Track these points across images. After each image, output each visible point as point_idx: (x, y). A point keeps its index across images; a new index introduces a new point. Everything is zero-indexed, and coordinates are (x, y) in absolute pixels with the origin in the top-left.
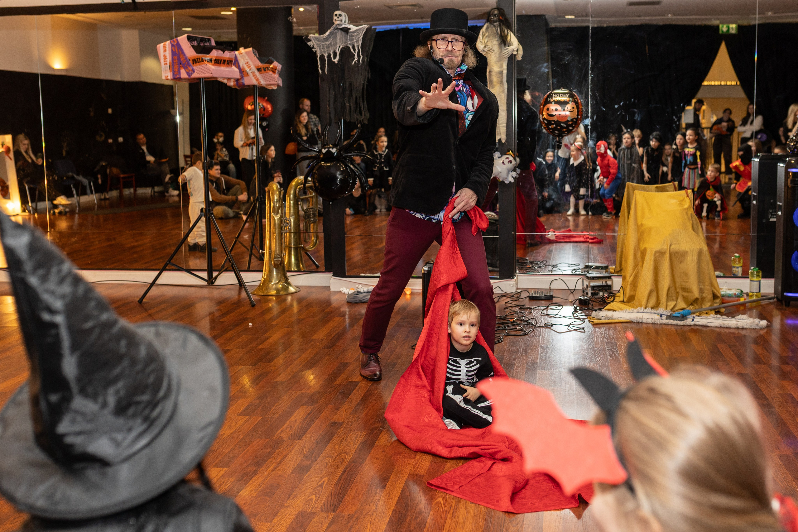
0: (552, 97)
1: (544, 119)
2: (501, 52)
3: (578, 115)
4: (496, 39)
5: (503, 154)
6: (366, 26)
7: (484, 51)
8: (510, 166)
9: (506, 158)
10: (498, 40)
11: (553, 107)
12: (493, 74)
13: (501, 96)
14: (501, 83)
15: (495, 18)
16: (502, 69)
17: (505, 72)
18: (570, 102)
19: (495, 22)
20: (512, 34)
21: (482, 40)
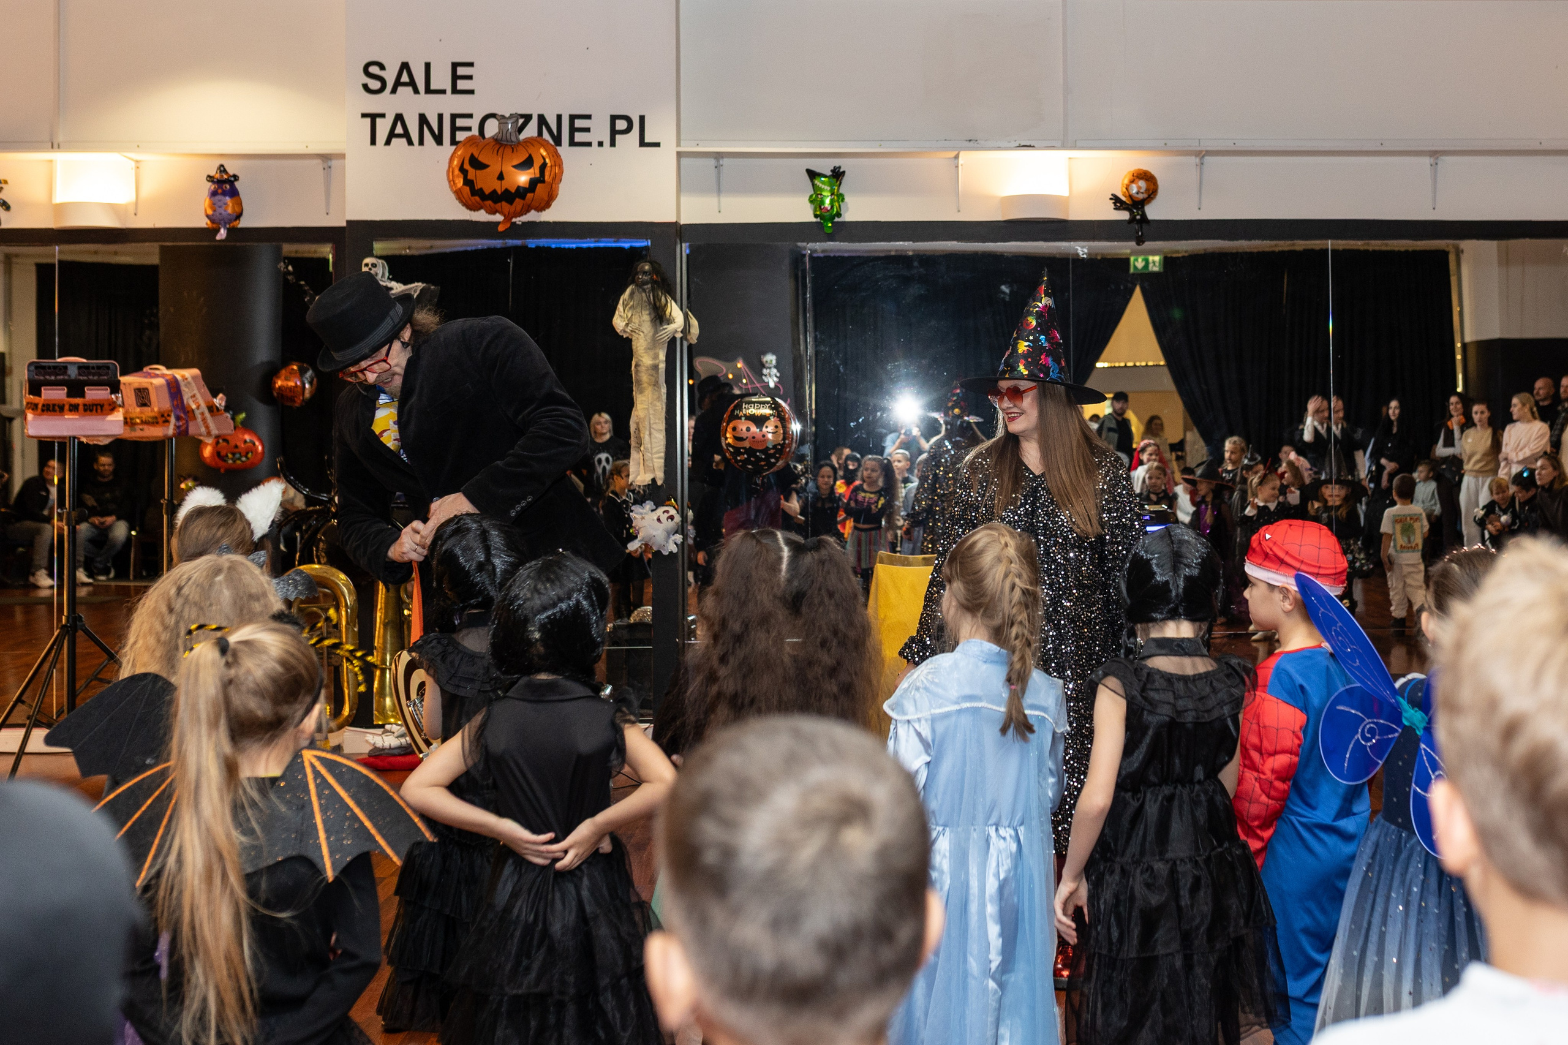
0: (741, 410)
1: (729, 445)
2: (656, 332)
3: (784, 439)
4: (648, 312)
5: (658, 504)
6: (420, 284)
7: (625, 331)
8: (670, 524)
9: (664, 512)
10: (650, 314)
11: (743, 426)
12: (642, 369)
13: (655, 406)
14: (656, 384)
15: (645, 278)
16: (657, 362)
17: (662, 366)
18: (772, 419)
19: (646, 283)
20: (673, 303)
21: (622, 314)
